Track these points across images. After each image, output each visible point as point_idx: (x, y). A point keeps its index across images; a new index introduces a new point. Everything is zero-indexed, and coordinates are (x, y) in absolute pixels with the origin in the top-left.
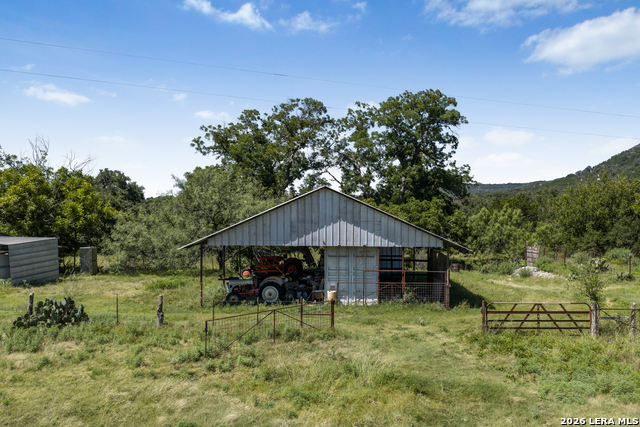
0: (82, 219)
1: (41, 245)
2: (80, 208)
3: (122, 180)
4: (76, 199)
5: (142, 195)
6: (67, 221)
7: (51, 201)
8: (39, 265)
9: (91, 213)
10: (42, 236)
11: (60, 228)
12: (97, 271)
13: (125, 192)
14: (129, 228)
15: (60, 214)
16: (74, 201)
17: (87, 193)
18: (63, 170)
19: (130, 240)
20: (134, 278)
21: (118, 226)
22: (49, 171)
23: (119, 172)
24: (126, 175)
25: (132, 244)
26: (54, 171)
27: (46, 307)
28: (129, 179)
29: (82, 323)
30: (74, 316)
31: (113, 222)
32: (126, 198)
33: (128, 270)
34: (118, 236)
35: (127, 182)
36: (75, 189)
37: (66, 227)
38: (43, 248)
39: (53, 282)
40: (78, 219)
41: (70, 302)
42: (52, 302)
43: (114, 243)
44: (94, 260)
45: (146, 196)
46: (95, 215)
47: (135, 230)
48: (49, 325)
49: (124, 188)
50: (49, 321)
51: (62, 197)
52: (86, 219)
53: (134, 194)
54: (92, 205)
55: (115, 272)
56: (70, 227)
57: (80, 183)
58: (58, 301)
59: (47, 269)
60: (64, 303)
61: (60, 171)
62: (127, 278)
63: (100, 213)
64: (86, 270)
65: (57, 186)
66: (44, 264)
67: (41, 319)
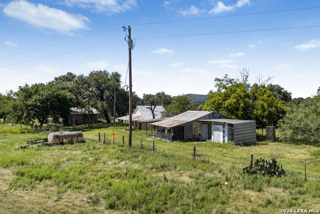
0: (267, 111)
1: (248, 125)
2: (265, 105)
3: (279, 90)
4: (263, 100)
5: (291, 97)
6: (259, 112)
7: (251, 101)
8: (247, 135)
9: (271, 107)
10: (247, 119)
11: (256, 116)
12: (276, 140)
13: (281, 96)
14: (295, 117)
15: (255, 108)
16: (262, 101)
17: (269, 96)
18: (256, 85)
19: (295, 124)
20: (299, 146)
21: (287, 115)
22: (248, 86)
23: (278, 86)
24: (281, 87)
25: (297, 126)
26: (251, 86)
27: (261, 163)
28: (283, 89)
29: (283, 176)
30: (277, 171)
31: (284, 113)
32: (282, 99)
33: (294, 141)
34: (288, 121)
35: (282, 90)
36: (263, 95)
37: (259, 115)
38: (249, 126)
39: (254, 144)
40: (265, 111)
41: (274, 162)
42: (263, 160)
43: (286, 125)
44: (274, 134)
45: (293, 98)
46: (274, 109)
47: (299, 117)
48: (264, 175)
49: (280, 94)
50: (263, 172)
51: (255, 99)
52: (269, 111)
53: (286, 97)
54: (272, 103)
55: (286, 141)
56: (260, 115)
57: (265, 91)
58: (268, 160)
59: (251, 137)
60: (271, 162)
61: (254, 85)
62: (294, 146)
63: (276, 107)
64: (270, 139)
65: (253, 94)
66: (249, 134)
67: (259, 170)
